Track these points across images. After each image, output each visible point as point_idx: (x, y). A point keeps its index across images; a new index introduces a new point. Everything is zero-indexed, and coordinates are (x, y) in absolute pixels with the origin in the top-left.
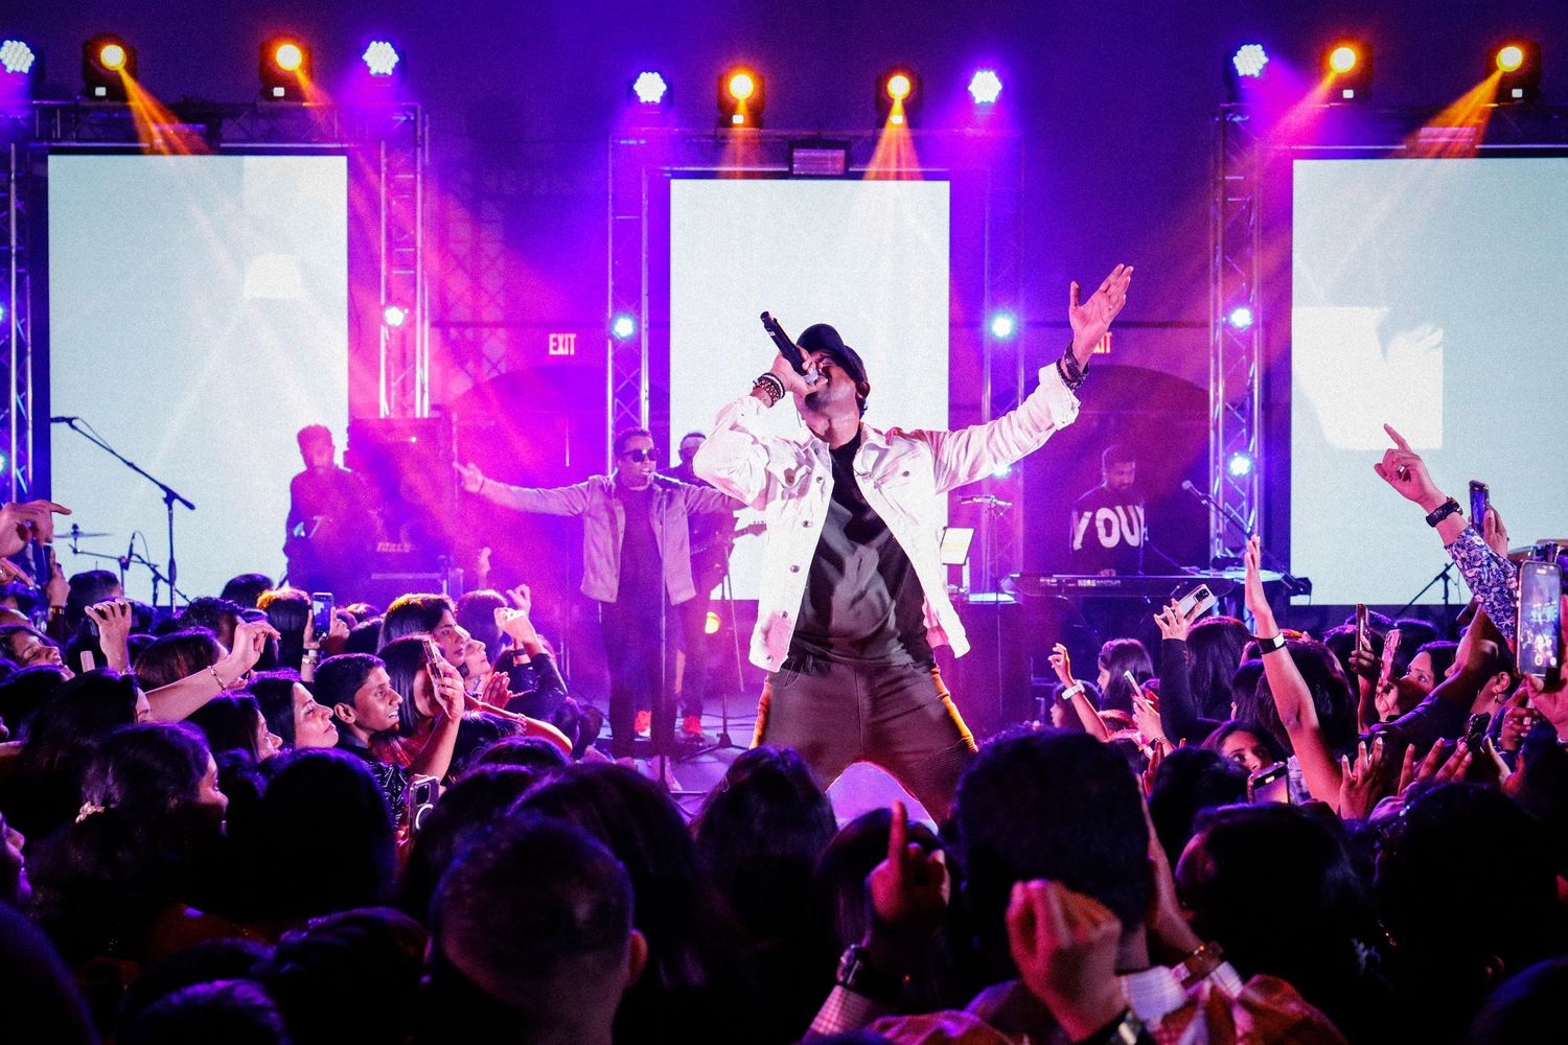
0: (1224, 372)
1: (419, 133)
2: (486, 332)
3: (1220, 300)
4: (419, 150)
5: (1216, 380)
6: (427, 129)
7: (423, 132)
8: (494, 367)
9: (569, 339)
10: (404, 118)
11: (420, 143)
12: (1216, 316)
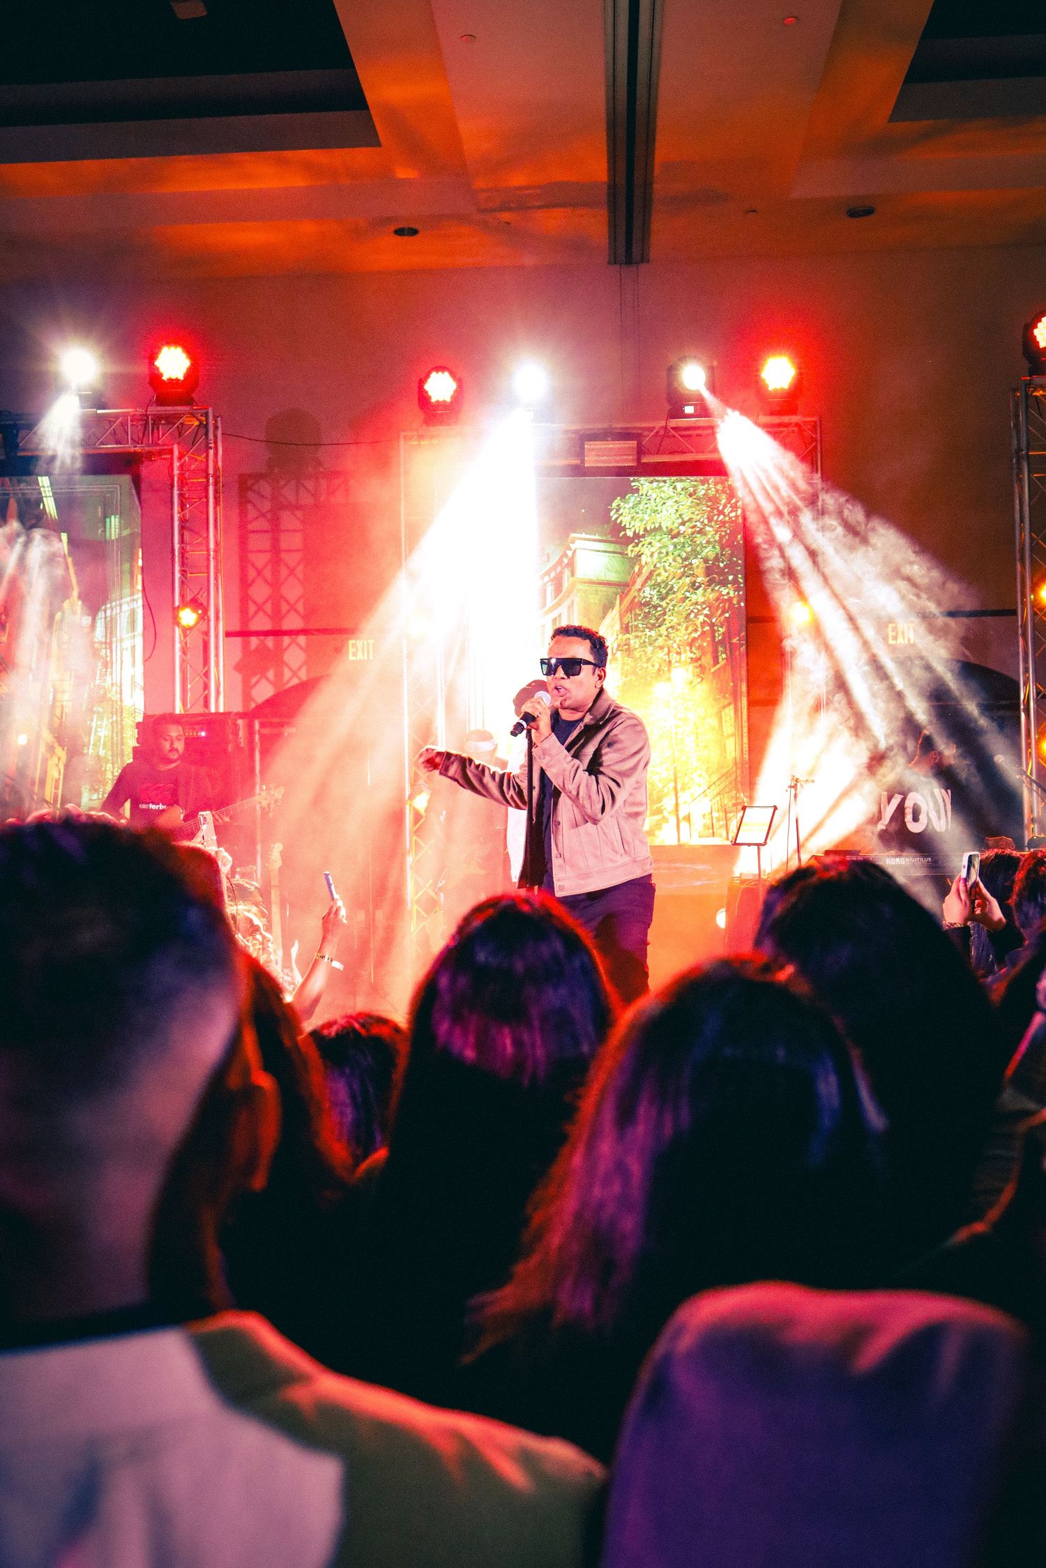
0: (1034, 652)
1: (211, 436)
2: (286, 640)
3: (1028, 575)
4: (211, 452)
5: (1026, 661)
6: (219, 432)
7: (215, 436)
8: (295, 674)
9: (368, 644)
10: (197, 423)
11: (212, 445)
12: (1023, 595)
